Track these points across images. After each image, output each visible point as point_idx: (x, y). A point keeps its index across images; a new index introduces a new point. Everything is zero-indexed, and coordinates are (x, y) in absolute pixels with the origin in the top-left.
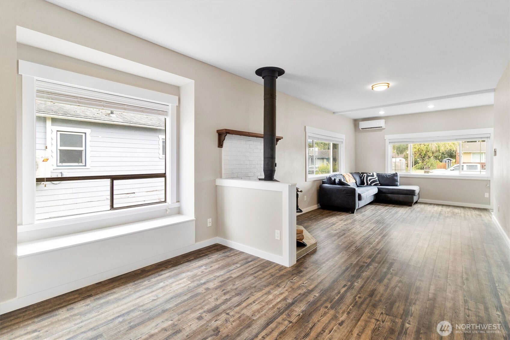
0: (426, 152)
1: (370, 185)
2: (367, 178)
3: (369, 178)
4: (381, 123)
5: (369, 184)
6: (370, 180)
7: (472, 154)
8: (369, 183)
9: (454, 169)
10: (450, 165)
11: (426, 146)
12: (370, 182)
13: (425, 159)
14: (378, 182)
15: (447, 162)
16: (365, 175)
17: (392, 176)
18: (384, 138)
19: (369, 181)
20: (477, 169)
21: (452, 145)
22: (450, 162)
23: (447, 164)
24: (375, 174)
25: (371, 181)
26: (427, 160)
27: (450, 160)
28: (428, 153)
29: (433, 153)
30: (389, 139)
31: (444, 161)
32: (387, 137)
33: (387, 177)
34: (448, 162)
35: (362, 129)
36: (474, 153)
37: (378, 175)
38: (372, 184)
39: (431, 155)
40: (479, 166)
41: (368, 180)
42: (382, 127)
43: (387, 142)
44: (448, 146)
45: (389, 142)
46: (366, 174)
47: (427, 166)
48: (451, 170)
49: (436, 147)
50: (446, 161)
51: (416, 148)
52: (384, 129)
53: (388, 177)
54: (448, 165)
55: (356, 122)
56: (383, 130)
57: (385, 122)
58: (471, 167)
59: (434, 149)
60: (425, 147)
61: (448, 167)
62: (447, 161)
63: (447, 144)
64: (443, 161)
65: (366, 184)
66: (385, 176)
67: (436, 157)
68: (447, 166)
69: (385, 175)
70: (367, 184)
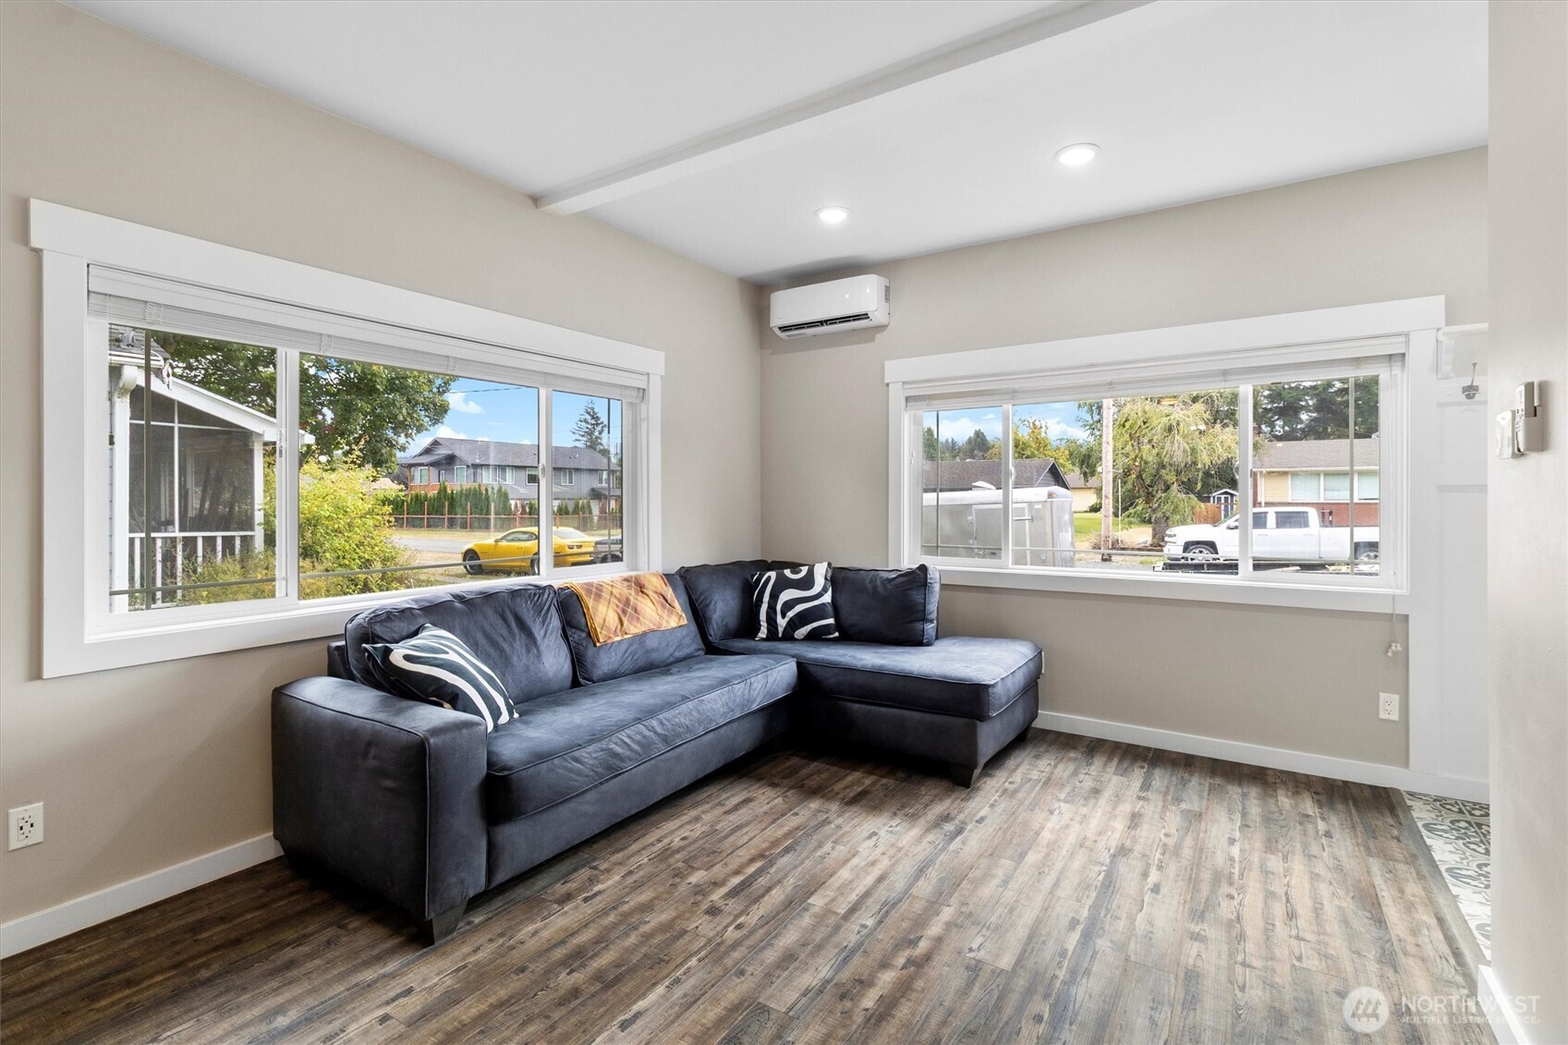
0: (1158, 470)
1: (788, 636)
2: (774, 597)
3: (787, 595)
4: (862, 294)
5: (781, 630)
6: (789, 605)
7: (1290, 477)
8: (782, 623)
9: (1237, 524)
10: (1232, 509)
11: (1156, 450)
12: (787, 619)
13: (1154, 493)
14: (831, 621)
15: (1223, 501)
16: (769, 578)
17: (897, 586)
18: (883, 378)
19: (783, 616)
20: (1306, 525)
21: (1233, 446)
22: (1232, 501)
23: (1223, 506)
24: (821, 572)
25: (791, 614)
26: (1160, 494)
27: (1232, 495)
28: (1163, 471)
29: (1178, 473)
30: (904, 383)
31: (1214, 497)
32: (899, 371)
33: (875, 588)
34: (1226, 499)
35: (784, 329)
36: (1294, 474)
37: (838, 578)
38: (801, 632)
39: (1171, 478)
40: (1313, 515)
41: (779, 608)
42: (865, 316)
43: (897, 395)
44: (1221, 450)
45: (908, 399)
46: (773, 574)
47: (1159, 514)
48: (1229, 528)
49: (1185, 451)
50: (1219, 499)
51: (1127, 455)
52: (882, 328)
53: (880, 589)
54: (1226, 510)
55: (758, 292)
56: (878, 336)
57: (887, 289)
58: (1289, 519)
59: (1179, 458)
60: (1155, 452)
61: (1225, 517)
62: (1223, 497)
63: (1218, 444)
64: (1212, 499)
65: (763, 633)
66: (869, 585)
67: (1188, 487)
68: (1223, 513)
69: (871, 581)
70: (772, 635)
